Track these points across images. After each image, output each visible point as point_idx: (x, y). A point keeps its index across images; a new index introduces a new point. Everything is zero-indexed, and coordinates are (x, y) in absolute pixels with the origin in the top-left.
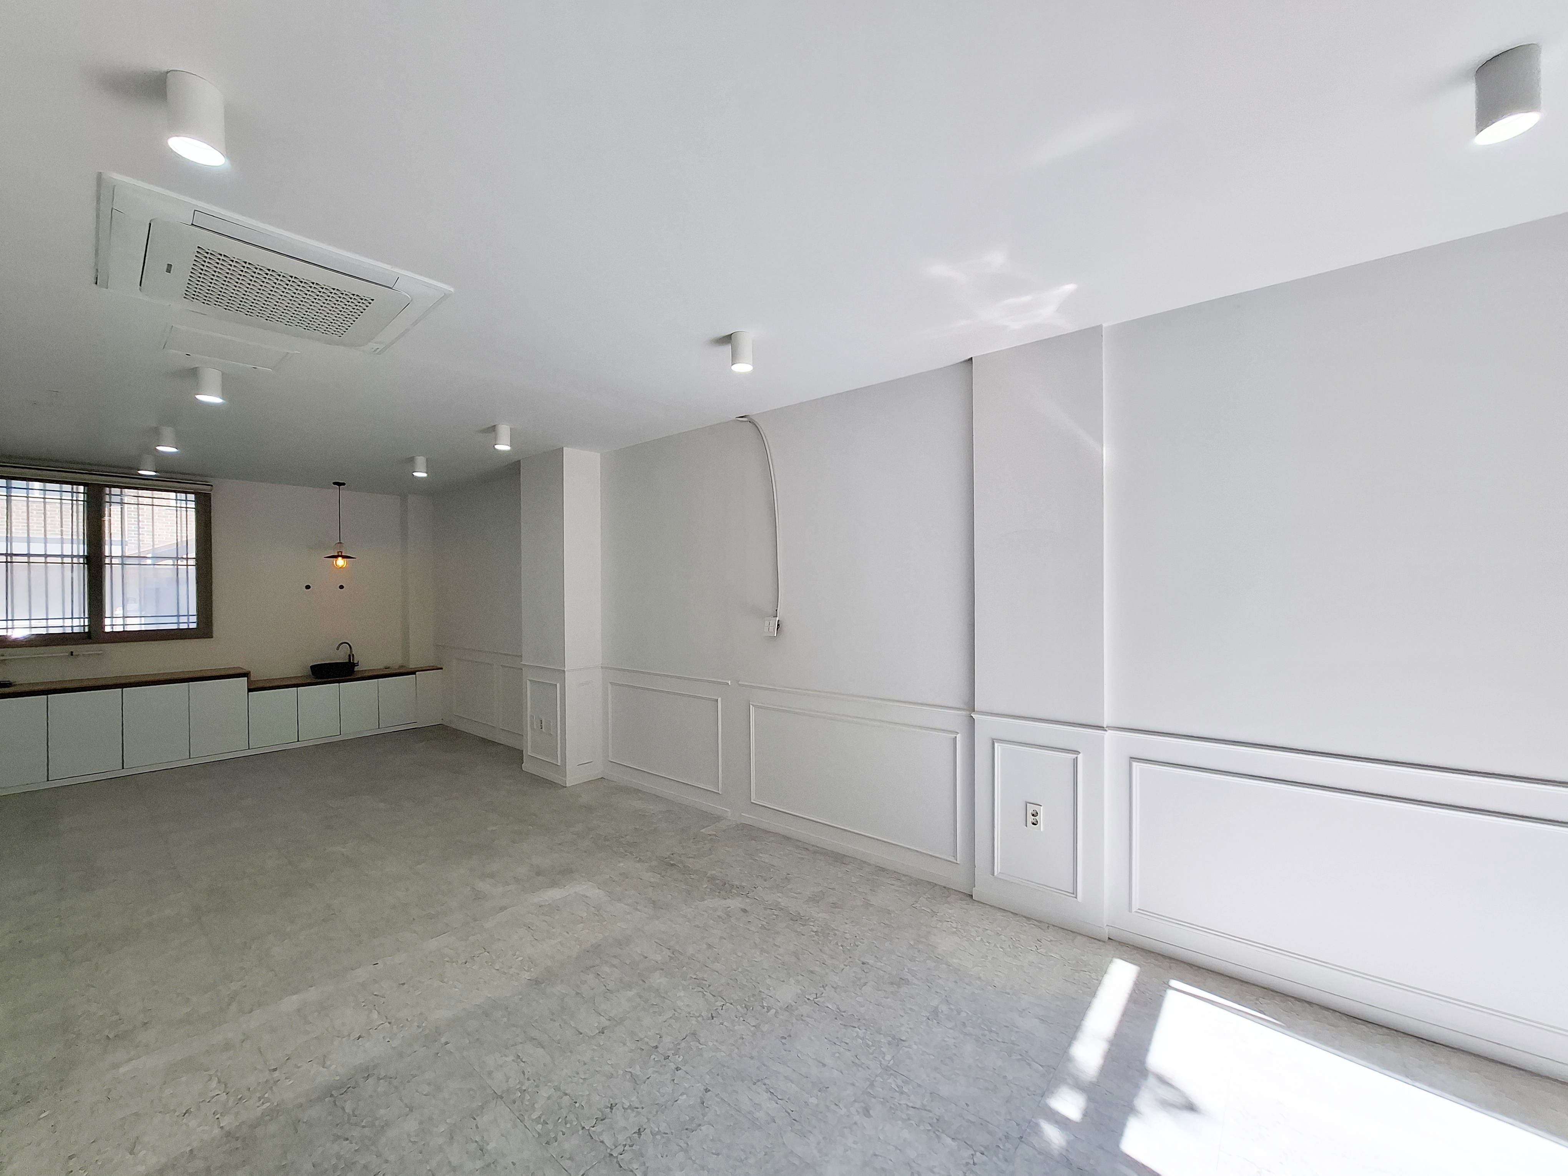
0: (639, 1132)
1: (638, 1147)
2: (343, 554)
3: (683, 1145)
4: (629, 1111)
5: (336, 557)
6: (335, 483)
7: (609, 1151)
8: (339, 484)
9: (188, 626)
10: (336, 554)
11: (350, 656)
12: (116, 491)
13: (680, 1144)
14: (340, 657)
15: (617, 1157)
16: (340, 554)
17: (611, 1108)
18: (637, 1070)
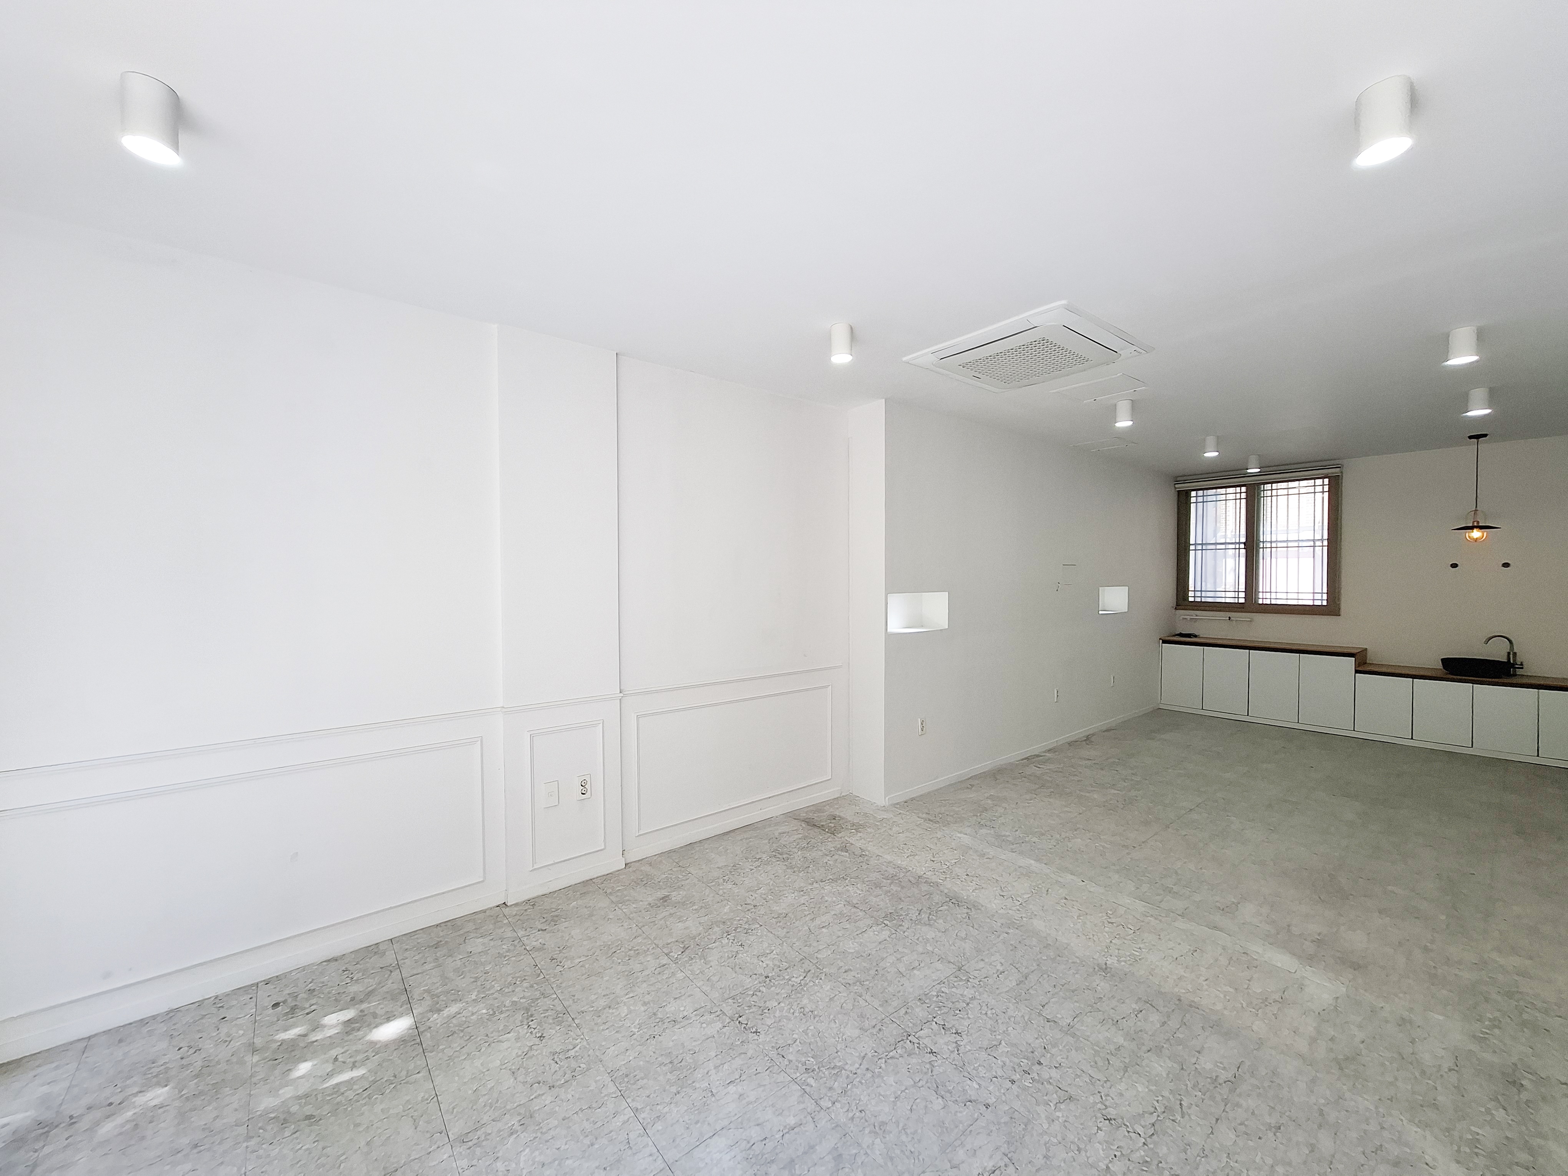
0: (932, 1052)
1: (917, 1052)
2: (1480, 525)
3: (920, 1084)
4: (955, 1045)
5: (1472, 528)
6: (1471, 437)
7: (914, 1034)
8: (1477, 437)
9: (1322, 603)
10: (1471, 525)
11: (1509, 653)
12: (1268, 487)
13: (921, 1082)
14: (1497, 652)
15: (907, 1039)
16: (1475, 524)
17: (956, 1033)
18: (1003, 1048)
